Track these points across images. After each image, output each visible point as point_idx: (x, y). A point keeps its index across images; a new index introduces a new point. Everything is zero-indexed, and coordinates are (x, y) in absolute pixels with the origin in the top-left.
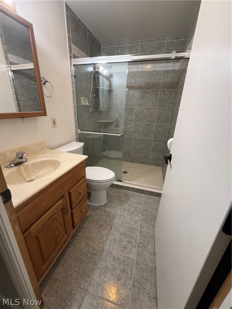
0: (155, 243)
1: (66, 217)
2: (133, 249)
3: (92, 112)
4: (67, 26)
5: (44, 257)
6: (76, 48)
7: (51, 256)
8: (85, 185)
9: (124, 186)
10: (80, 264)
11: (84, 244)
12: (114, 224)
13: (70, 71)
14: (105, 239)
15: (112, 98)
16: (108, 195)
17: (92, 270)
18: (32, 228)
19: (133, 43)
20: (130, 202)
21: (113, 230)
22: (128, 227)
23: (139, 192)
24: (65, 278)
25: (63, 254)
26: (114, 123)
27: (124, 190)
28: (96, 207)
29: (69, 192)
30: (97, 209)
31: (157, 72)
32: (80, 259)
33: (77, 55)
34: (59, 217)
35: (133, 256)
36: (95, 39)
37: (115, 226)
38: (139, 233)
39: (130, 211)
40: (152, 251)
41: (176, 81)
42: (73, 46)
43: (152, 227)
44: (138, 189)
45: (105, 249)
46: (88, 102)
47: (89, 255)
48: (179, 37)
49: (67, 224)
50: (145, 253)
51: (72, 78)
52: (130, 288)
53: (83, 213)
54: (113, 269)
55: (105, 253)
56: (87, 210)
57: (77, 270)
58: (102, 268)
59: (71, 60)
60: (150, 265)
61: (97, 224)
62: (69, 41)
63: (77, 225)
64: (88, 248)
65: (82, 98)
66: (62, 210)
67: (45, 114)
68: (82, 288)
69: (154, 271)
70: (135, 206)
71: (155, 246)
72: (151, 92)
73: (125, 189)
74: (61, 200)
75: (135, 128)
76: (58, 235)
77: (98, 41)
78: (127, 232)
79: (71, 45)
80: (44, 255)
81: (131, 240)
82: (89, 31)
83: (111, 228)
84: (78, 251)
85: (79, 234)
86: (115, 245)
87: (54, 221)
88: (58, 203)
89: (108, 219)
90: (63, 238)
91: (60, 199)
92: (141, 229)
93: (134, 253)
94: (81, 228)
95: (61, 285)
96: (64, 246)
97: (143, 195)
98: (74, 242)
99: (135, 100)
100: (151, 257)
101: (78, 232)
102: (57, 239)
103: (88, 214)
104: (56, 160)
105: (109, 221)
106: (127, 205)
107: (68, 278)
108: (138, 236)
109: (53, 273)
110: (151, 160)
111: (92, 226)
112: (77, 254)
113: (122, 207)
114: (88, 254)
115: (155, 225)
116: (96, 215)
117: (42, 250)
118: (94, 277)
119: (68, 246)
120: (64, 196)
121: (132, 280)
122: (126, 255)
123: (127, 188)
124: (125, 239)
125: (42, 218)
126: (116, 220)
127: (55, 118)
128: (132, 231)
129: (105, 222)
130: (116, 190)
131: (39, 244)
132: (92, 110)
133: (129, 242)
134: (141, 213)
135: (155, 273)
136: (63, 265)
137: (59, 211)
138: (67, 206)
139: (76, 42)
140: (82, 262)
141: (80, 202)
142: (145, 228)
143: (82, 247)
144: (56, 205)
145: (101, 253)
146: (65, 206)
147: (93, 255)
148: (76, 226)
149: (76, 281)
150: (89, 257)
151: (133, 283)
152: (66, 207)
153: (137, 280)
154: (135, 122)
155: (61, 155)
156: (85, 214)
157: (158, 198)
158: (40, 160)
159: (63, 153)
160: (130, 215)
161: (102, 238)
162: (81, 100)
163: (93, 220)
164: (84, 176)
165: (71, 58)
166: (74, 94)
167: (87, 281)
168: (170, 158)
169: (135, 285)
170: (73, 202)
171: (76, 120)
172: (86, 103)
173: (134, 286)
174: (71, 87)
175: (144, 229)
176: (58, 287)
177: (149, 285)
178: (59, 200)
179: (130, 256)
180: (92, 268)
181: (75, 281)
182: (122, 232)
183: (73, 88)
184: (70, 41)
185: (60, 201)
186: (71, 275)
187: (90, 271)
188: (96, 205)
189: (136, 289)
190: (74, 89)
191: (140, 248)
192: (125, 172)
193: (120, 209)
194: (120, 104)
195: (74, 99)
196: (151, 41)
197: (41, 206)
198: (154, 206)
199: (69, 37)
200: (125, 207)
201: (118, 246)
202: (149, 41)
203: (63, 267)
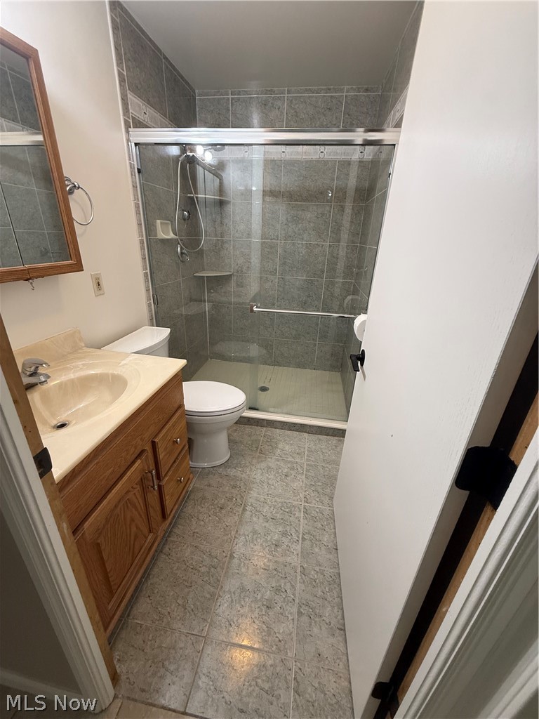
0: (335, 529)
1: (149, 495)
2: (294, 546)
3: (182, 253)
4: (116, 48)
5: (112, 584)
6: (138, 102)
7: (124, 582)
8: (183, 423)
9: (263, 420)
10: (186, 590)
11: (189, 550)
12: (250, 500)
13: (127, 158)
14: (233, 533)
15: (226, 221)
16: (232, 442)
17: (214, 597)
18: (86, 525)
19: (272, 92)
20: (278, 451)
21: (248, 513)
22: (280, 505)
23: (297, 430)
24: (157, 623)
25: (146, 575)
26: (234, 278)
27: (265, 428)
28: (207, 470)
29: (154, 444)
30: (208, 473)
31: (326, 162)
32: (184, 580)
33: (141, 117)
34: (136, 498)
35: (294, 560)
36: (182, 77)
37: (252, 505)
38: (302, 513)
39: (280, 471)
40: (331, 545)
41: (367, 185)
42: (130, 96)
43: (327, 498)
44: (295, 424)
45: (236, 553)
46: (171, 232)
47: (203, 569)
48: (372, 89)
49: (151, 510)
50: (317, 550)
51: (132, 175)
52: (293, 619)
53: (182, 486)
54: (256, 589)
55: (236, 561)
56: (189, 479)
57: (180, 603)
58: (232, 590)
59: (127, 132)
60: (329, 571)
61: (213, 504)
62: (120, 85)
63: (171, 512)
64: (200, 557)
65: (158, 221)
66: (142, 482)
67: (78, 267)
68: (196, 635)
69: (336, 580)
70: (290, 459)
71: (335, 534)
72: (315, 207)
73: (266, 425)
74: (139, 462)
75: (281, 289)
76: (136, 537)
77: (187, 83)
78: (278, 515)
79: (127, 95)
80: (111, 579)
81: (288, 528)
82: (166, 58)
83: (244, 510)
84: (177, 565)
85: (175, 530)
86: (255, 542)
87: (128, 507)
88: (132, 469)
89: (237, 492)
90: (145, 541)
91: (136, 458)
92: (306, 504)
93: (295, 553)
94: (178, 517)
95: (151, 636)
96: (148, 559)
97: (306, 435)
98: (166, 549)
99: (278, 226)
100: (329, 556)
101: (173, 527)
102: (134, 544)
103: (191, 486)
104: (116, 373)
105: (239, 496)
106: (273, 460)
107: (165, 620)
108: (302, 520)
109: (128, 616)
110: (317, 358)
111: (202, 510)
112: (177, 572)
113: (263, 465)
114: (200, 567)
115: (333, 494)
116: (209, 485)
117: (106, 570)
118: (220, 611)
119: (155, 559)
120: (143, 451)
121: (296, 604)
122: (280, 560)
123: (271, 424)
124: (276, 529)
125: (105, 502)
126: (254, 494)
127: (100, 274)
128: (287, 510)
129: (230, 499)
130: (248, 429)
131: (102, 558)
132: (181, 249)
133: (284, 534)
134: (305, 473)
135: (340, 585)
136: (149, 596)
137: (135, 486)
138: (152, 474)
139: (137, 87)
140: (189, 585)
141: (175, 462)
142: (314, 501)
143: (186, 555)
144: (129, 473)
145: (229, 562)
146: (146, 473)
147: (212, 569)
148: (170, 515)
149: (183, 624)
150: (203, 573)
151: (299, 609)
152: (150, 474)
153: (304, 602)
154: (282, 275)
155: (123, 362)
156: (186, 488)
157: (337, 438)
158: (76, 377)
159: (127, 355)
160: (281, 480)
161: (227, 533)
162: (156, 226)
163: (204, 498)
164: (181, 406)
165: (127, 126)
166: (140, 214)
167: (205, 620)
168: (361, 358)
169: (302, 613)
170: (162, 463)
171: (146, 275)
172: (168, 234)
173: (300, 614)
174: (132, 197)
175: (313, 505)
176: (144, 641)
177: (329, 609)
178: (133, 462)
179: (288, 560)
180: (213, 595)
181: (180, 624)
182: (269, 515)
183: (136, 198)
184: (123, 84)
185: (136, 465)
186: (169, 613)
187: (209, 599)
188: (205, 465)
189: (305, 619)
190: (138, 200)
191: (308, 542)
192: (264, 389)
193: (261, 469)
194: (245, 234)
195: (140, 225)
196: (311, 91)
197: (102, 477)
198: (329, 456)
199: (120, 74)
200: (270, 464)
201: (262, 545)
202: (306, 90)
203: (149, 602)
